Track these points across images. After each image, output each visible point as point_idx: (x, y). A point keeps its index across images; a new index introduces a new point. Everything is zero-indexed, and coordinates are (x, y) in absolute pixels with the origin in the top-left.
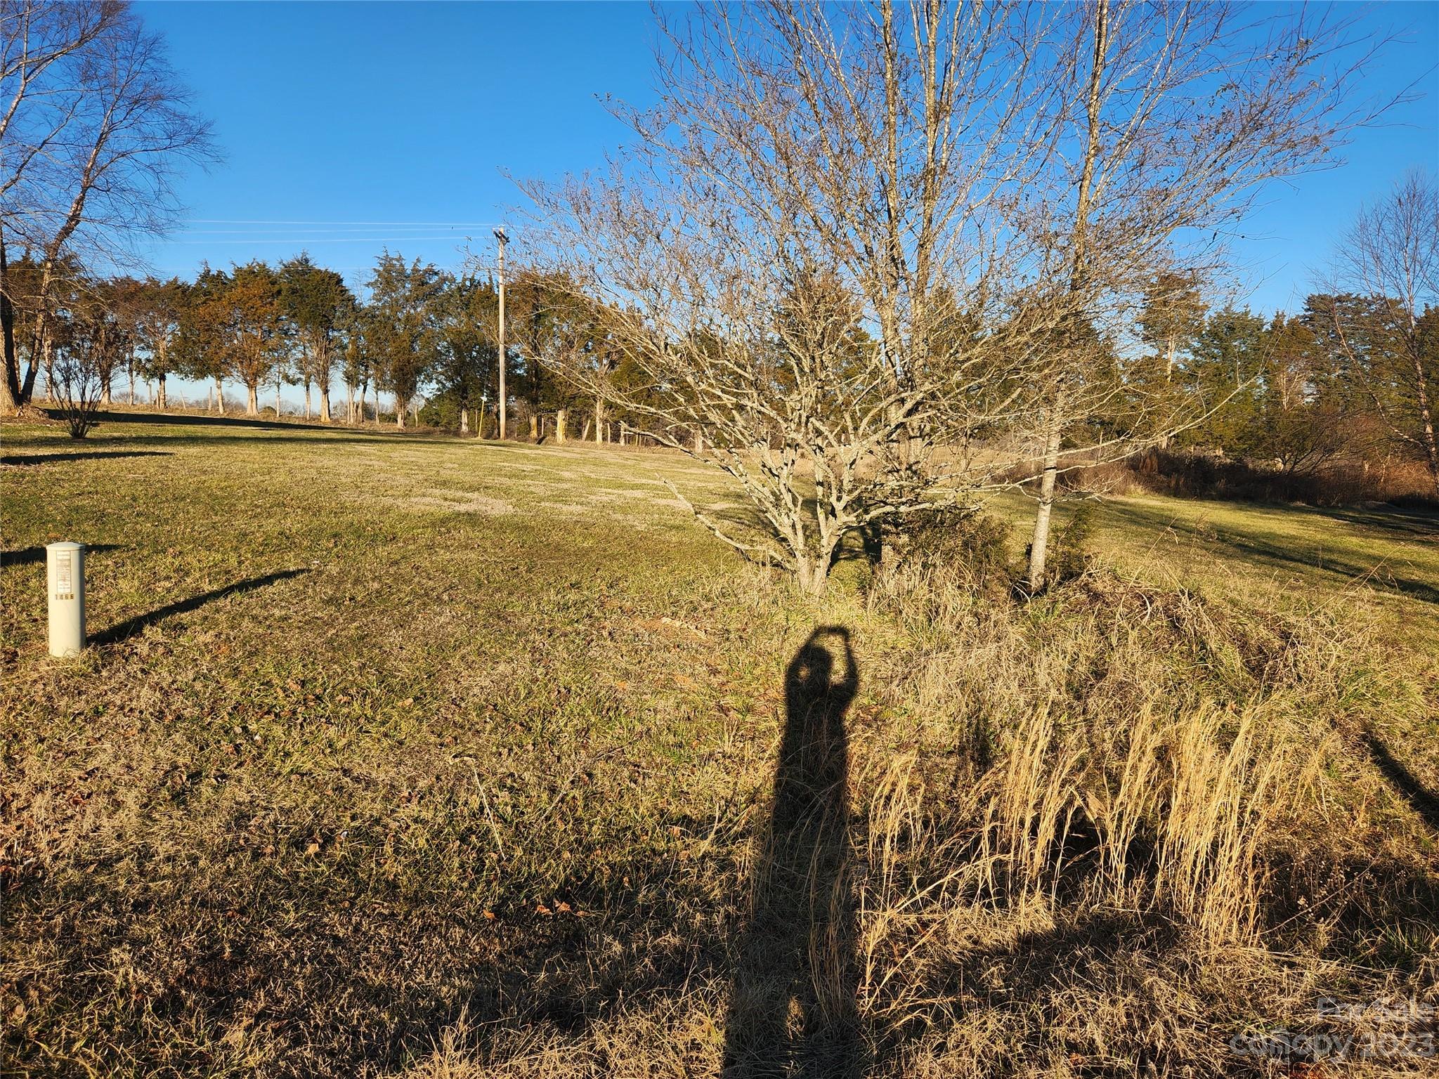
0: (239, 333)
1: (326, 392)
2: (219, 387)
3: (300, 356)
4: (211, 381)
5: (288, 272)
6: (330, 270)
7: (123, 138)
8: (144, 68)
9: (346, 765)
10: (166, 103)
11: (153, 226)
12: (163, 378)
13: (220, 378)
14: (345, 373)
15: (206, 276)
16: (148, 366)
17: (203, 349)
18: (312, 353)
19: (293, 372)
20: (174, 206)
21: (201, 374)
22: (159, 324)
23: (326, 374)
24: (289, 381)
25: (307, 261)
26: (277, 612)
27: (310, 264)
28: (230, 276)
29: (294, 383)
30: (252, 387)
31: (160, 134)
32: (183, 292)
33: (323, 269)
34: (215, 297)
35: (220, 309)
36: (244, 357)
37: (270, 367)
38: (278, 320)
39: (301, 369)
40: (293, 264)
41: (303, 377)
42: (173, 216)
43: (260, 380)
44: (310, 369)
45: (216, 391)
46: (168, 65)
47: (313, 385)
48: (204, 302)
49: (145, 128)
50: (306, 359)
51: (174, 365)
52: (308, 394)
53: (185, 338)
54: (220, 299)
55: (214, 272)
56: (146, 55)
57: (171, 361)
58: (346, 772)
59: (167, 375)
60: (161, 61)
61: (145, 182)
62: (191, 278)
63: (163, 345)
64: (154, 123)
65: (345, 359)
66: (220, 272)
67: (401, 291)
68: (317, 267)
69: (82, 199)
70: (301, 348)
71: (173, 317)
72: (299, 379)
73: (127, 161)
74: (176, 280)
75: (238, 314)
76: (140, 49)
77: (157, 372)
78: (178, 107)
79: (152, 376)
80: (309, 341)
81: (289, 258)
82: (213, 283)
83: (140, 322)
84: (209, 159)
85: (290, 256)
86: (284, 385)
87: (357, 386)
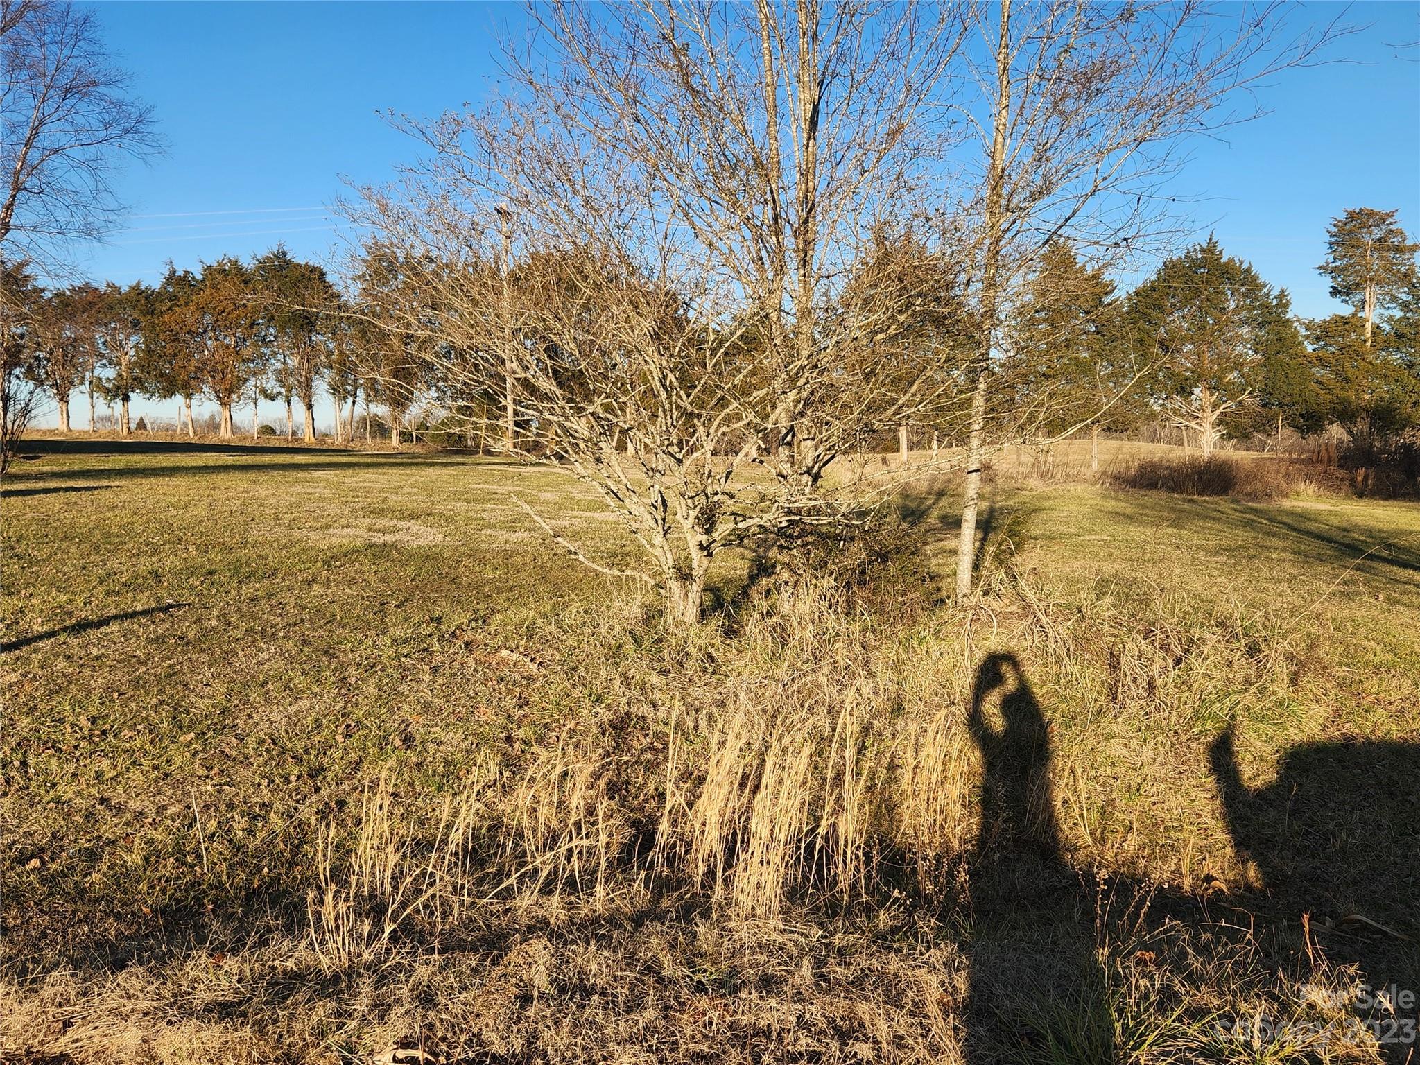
0: (209, 343)
1: (310, 407)
2: (189, 407)
3: (280, 366)
4: (179, 399)
5: (263, 268)
6: (311, 263)
7: (54, 133)
8: (76, 52)
9: (106, 796)
10: (101, 89)
11: (89, 231)
12: (126, 398)
13: (189, 396)
14: (330, 384)
15: (171, 278)
16: (110, 386)
17: (170, 362)
18: (293, 362)
19: (272, 385)
20: (113, 205)
21: (169, 392)
22: (122, 337)
23: (309, 386)
24: (266, 396)
25: (284, 254)
26: (95, 652)
27: (288, 257)
28: (199, 277)
29: (273, 398)
30: (225, 404)
31: (96, 125)
32: (146, 298)
33: (303, 263)
34: (182, 302)
35: (188, 315)
36: (215, 370)
37: (246, 380)
38: (252, 325)
39: (282, 382)
40: (268, 258)
41: (283, 390)
42: (112, 217)
43: (234, 397)
44: (291, 381)
45: (185, 411)
46: (101, 46)
47: (295, 399)
48: (170, 309)
49: (79, 120)
50: (285, 370)
51: (139, 384)
52: (289, 411)
53: (149, 351)
54: (187, 304)
55: (180, 273)
56: (78, 37)
57: (135, 379)
58: (103, 801)
59: (131, 394)
60: (95, 41)
61: (79, 181)
62: (155, 282)
63: (125, 361)
64: (88, 113)
65: (331, 367)
66: (187, 272)
67: (393, 284)
68: (296, 261)
69: (12, 204)
70: (280, 357)
71: (136, 325)
72: (279, 394)
73: (60, 159)
74: (138, 284)
75: (208, 319)
76: (69, 30)
77: (120, 392)
78: (114, 93)
79: (115, 396)
80: (290, 348)
81: (263, 253)
82: (179, 283)
83: (100, 337)
84: (152, 150)
85: (265, 250)
86: (263, 402)
87: (345, 398)
